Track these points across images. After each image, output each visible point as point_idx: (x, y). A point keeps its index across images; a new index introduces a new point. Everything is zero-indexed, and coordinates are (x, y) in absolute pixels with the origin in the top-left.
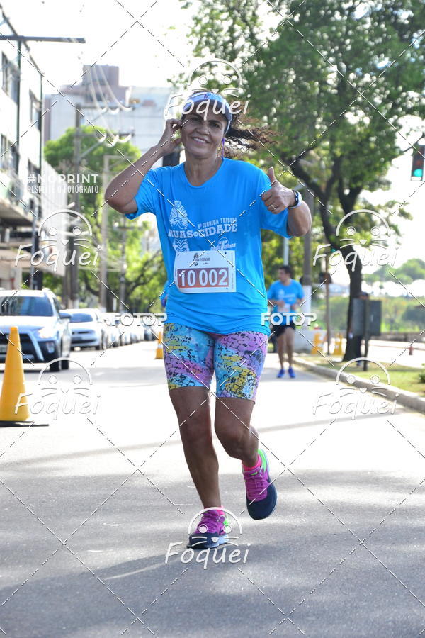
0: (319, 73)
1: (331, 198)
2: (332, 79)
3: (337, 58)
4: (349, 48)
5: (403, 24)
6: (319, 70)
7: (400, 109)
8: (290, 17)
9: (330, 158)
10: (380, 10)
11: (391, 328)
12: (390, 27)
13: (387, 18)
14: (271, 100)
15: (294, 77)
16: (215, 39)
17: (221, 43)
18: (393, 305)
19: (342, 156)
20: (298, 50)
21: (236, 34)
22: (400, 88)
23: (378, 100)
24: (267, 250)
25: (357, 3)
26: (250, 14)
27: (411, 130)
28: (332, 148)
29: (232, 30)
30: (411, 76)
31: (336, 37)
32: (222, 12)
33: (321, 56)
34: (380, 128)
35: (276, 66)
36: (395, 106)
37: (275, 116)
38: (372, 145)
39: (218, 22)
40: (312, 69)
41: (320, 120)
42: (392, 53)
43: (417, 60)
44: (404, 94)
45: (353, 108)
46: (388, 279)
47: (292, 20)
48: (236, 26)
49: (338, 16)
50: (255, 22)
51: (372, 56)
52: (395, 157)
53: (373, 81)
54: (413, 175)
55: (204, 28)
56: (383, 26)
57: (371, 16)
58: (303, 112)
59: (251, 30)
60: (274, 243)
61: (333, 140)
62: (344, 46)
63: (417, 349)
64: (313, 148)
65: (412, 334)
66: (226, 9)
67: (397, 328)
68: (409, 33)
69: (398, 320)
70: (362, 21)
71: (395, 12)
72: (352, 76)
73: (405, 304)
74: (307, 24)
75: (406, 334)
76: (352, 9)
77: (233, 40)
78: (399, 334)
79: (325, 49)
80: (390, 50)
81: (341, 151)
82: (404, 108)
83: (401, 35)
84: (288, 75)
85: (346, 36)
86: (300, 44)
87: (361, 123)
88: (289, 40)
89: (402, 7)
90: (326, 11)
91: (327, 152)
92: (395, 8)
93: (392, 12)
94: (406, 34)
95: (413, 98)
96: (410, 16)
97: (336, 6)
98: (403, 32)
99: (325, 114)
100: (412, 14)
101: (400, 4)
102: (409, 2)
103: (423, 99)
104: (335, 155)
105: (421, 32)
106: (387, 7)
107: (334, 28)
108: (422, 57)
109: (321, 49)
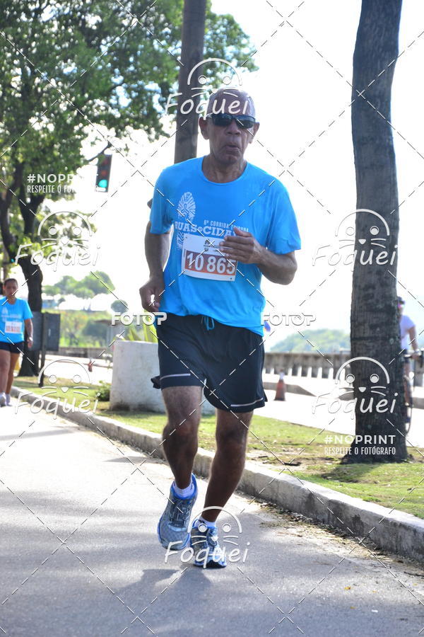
0: (2, 76)
1: (11, 206)
2: (16, 82)
3: (22, 60)
4: (34, 51)
5: (91, 29)
6: (3, 72)
7: (86, 117)
9: (11, 165)
10: (69, 13)
11: (71, 343)
12: (77, 32)
13: (75, 22)
18: (73, 319)
19: (24, 163)
22: (86, 95)
23: (63, 107)
25: (44, 5)
27: (96, 139)
28: (13, 155)
30: (98, 85)
31: (21, 39)
33: (5, 57)
34: (64, 136)
36: (80, 113)
38: (56, 153)
42: (78, 58)
43: (104, 67)
44: (90, 102)
45: (37, 114)
46: (69, 292)
49: (23, 17)
51: (58, 61)
52: (79, 166)
53: (58, 86)
54: (97, 184)
56: (70, 30)
57: (58, 19)
61: (15, 146)
62: (29, 49)
63: (96, 365)
65: (91, 349)
67: (77, 344)
68: (97, 38)
69: (78, 335)
70: (48, 23)
71: (83, 17)
72: (37, 80)
73: (86, 318)
75: (85, 350)
76: (39, 11)
78: (79, 349)
79: (9, 52)
80: (76, 56)
81: (23, 158)
82: (89, 116)
83: (89, 42)
85: (32, 38)
87: (45, 130)
89: (90, 12)
90: (12, 12)
91: (9, 158)
92: (83, 12)
93: (80, 17)
94: (93, 40)
95: (99, 106)
96: (98, 21)
97: (22, 7)
98: (90, 38)
99: (8, 119)
100: (100, 20)
101: (88, 8)
102: (98, 6)
103: (110, 108)
104: (17, 161)
105: (109, 39)
106: (75, 11)
107: (19, 30)
108: (109, 65)
109: (5, 51)
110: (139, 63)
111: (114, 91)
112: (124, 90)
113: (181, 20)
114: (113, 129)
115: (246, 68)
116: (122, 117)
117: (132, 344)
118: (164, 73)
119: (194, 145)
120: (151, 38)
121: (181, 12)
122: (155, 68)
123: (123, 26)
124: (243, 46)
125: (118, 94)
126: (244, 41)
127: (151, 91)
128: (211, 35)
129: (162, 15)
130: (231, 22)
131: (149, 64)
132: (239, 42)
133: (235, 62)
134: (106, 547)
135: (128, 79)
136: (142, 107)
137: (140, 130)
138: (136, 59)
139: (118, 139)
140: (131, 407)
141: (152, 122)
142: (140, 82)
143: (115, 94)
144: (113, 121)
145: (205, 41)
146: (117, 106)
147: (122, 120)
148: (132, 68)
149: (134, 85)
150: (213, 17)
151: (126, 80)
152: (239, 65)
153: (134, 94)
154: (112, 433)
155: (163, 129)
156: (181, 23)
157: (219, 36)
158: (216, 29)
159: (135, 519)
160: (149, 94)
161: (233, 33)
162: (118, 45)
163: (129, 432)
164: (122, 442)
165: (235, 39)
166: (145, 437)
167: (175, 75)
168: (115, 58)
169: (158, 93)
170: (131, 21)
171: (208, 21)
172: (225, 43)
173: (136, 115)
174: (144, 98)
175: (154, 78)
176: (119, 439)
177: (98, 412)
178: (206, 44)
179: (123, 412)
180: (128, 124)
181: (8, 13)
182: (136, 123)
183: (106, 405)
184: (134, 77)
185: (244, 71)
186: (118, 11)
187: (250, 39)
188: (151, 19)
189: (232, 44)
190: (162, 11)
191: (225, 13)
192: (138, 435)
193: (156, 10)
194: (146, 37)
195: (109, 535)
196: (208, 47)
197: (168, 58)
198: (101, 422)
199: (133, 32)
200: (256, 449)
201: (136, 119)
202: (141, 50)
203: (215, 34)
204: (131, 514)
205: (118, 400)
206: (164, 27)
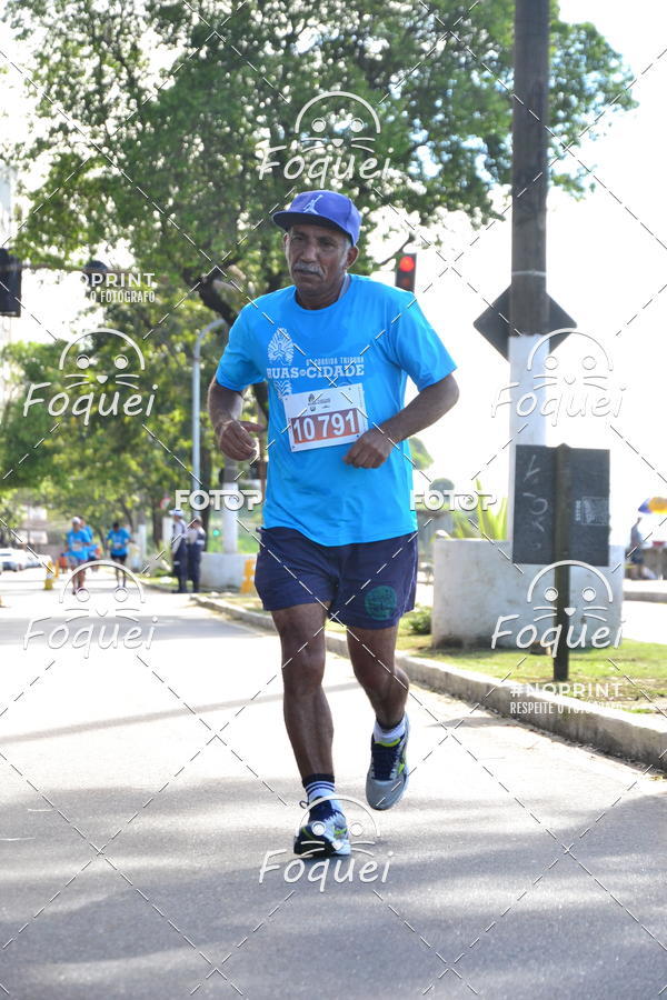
0: (240, 142)
3: (270, 116)
4: (288, 100)
5: (373, 61)
6: (243, 136)
7: (373, 197)
8: (192, 51)
9: (261, 277)
10: (338, 39)
12: (352, 66)
13: (349, 50)
14: (165, 185)
15: (201, 148)
16: (72, 87)
17: (82, 94)
19: (281, 273)
20: (207, 103)
21: (105, 81)
24: (166, 426)
25: (299, 28)
26: (126, 48)
27: (391, 230)
28: (265, 261)
29: (98, 74)
30: (388, 145)
31: (267, 82)
32: (81, 44)
33: (244, 113)
35: (171, 130)
36: (364, 191)
37: (172, 210)
39: (76, 61)
40: (230, 135)
41: (245, 216)
43: (397, 118)
47: (196, 56)
48: (105, 67)
49: (268, 49)
50: (136, 60)
55: (53, 71)
56: (341, 65)
57: (323, 48)
58: (218, 205)
59: (130, 73)
60: (177, 415)
61: (266, 248)
62: (281, 97)
64: (234, 262)
66: (88, 39)
68: (383, 74)
70: (307, 57)
71: (360, 42)
74: (220, 62)
76: (292, 38)
77: (101, 90)
79: (249, 104)
81: (278, 266)
82: (379, 196)
83: (371, 80)
84: (191, 143)
85: (284, 81)
86: (210, 95)
88: (192, 88)
89: (371, 34)
90: (251, 41)
91: (258, 267)
92: (360, 35)
93: (355, 43)
94: (378, 76)
95: (392, 179)
96: (383, 47)
97: (265, 34)
98: (374, 73)
99: (253, 207)
100: (387, 45)
101: (368, 29)
102: (382, 24)
103: (409, 181)
104: (270, 271)
105: (402, 73)
106: (347, 34)
107: (263, 69)
108: (405, 114)
109: (243, 104)
110: (451, 108)
111: (414, 154)
112: (429, 151)
113: (513, 37)
114: (416, 214)
115: (619, 106)
116: (430, 193)
117: (461, 543)
118: (490, 121)
119: (541, 227)
120: (468, 67)
121: (512, 25)
122: (477, 115)
123: (422, 51)
124: (613, 70)
125: (422, 158)
126: (613, 63)
127: (471, 151)
128: (561, 57)
129: (484, 31)
130: (592, 34)
131: (466, 109)
132: (606, 64)
133: (600, 97)
134: (430, 857)
135: (435, 134)
136: (458, 177)
137: (458, 212)
138: (446, 102)
139: (425, 228)
140: (466, 642)
141: (476, 199)
142: (455, 138)
143: (416, 159)
144: (415, 200)
145: (551, 67)
146: (420, 177)
147: (429, 199)
148: (440, 117)
149: (445, 143)
150: (563, 29)
151: (432, 135)
152: (607, 101)
153: (446, 157)
154: (437, 684)
155: (494, 208)
156: (512, 42)
157: (574, 57)
158: (569, 47)
159: (475, 813)
160: (469, 154)
161: (596, 51)
162: (417, 82)
163: (462, 680)
164: (453, 695)
165: (599, 62)
166: (489, 687)
167: (507, 123)
168: (414, 103)
169: (483, 153)
170: (435, 44)
171: (555, 36)
172: (583, 68)
173: (450, 189)
174: (462, 161)
175: (475, 129)
176: (448, 692)
177: (415, 652)
178: (552, 71)
179: (453, 650)
180: (439, 203)
181: (245, 44)
182: (451, 201)
183: (425, 640)
184: (445, 130)
185: (616, 110)
186: (413, 29)
187: (623, 60)
188: (467, 38)
189: (595, 69)
190: (482, 24)
191: (581, 22)
192: (477, 684)
193: (473, 24)
194: (460, 66)
195: (435, 839)
196: (557, 76)
197: (495, 97)
198: (418, 666)
199: (438, 60)
200: (662, 696)
201: (452, 195)
202: (454, 87)
203: (567, 54)
204: (470, 805)
205: (445, 632)
206: (488, 50)
